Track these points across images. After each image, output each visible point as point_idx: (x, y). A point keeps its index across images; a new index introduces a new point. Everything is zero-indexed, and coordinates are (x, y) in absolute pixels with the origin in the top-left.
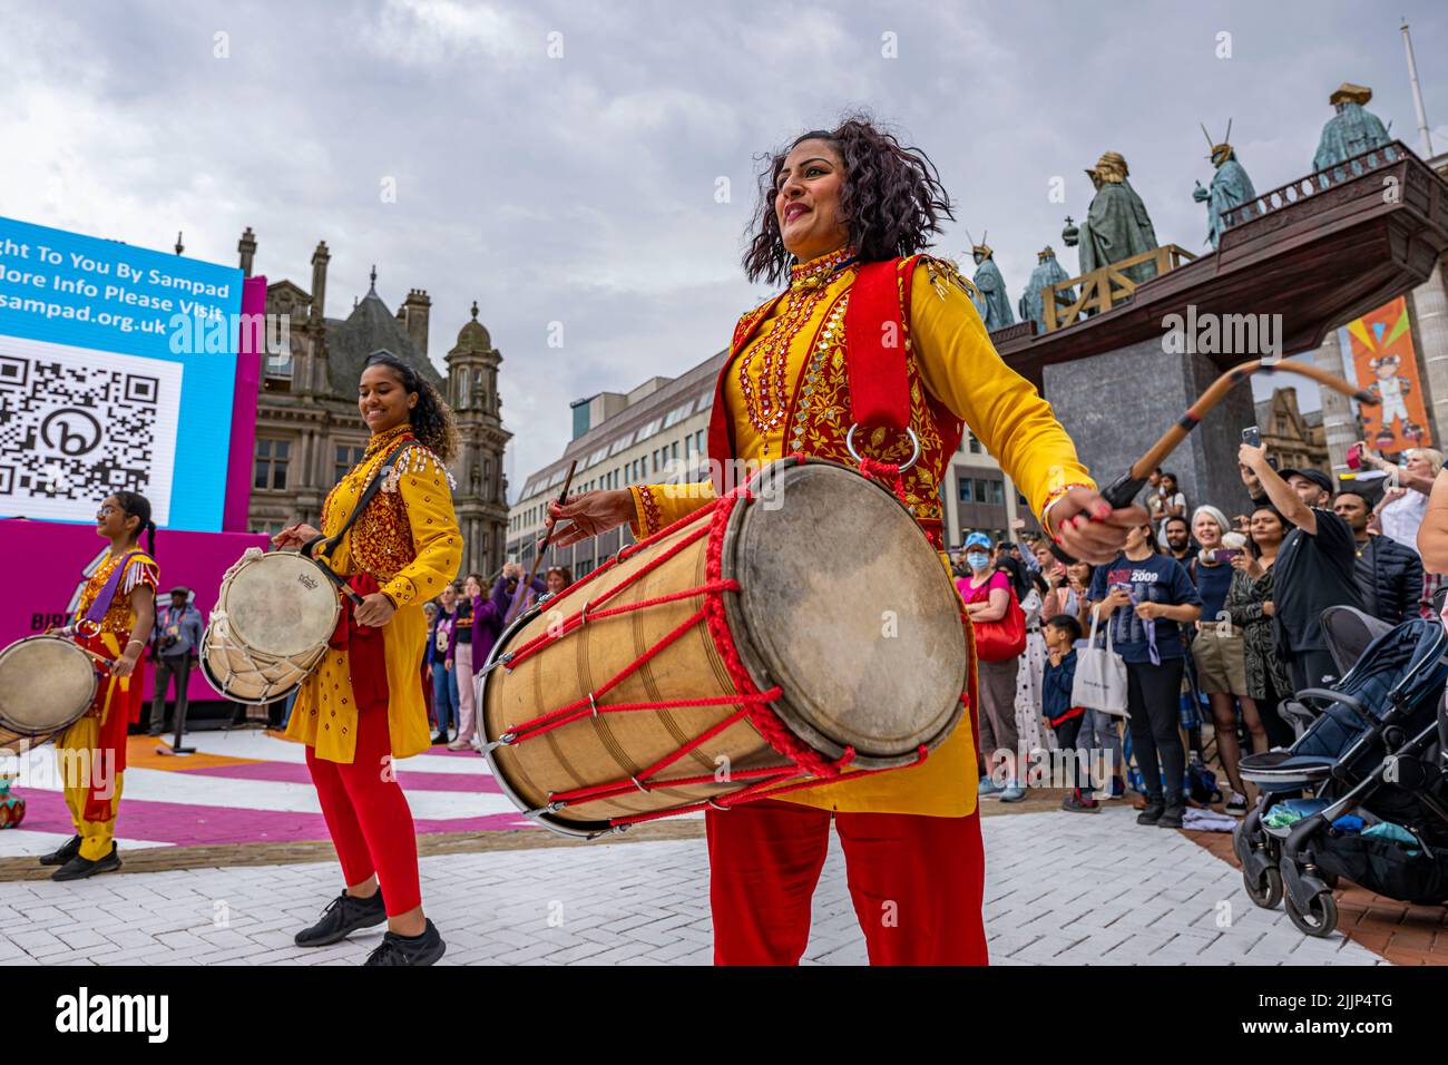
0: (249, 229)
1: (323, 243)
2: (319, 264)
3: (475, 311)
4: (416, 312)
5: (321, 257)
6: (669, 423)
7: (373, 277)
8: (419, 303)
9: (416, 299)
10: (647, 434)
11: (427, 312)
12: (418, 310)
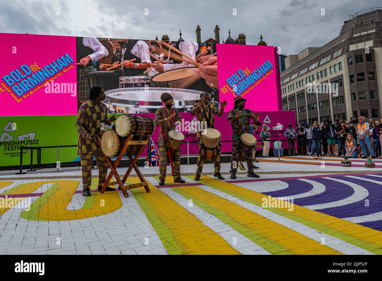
0: (198, 26)
1: (217, 25)
2: (217, 32)
3: (261, 38)
4: (242, 41)
5: (217, 29)
6: (321, 63)
7: (230, 32)
8: (242, 38)
9: (241, 37)
10: (313, 67)
11: (245, 40)
12: (242, 40)
